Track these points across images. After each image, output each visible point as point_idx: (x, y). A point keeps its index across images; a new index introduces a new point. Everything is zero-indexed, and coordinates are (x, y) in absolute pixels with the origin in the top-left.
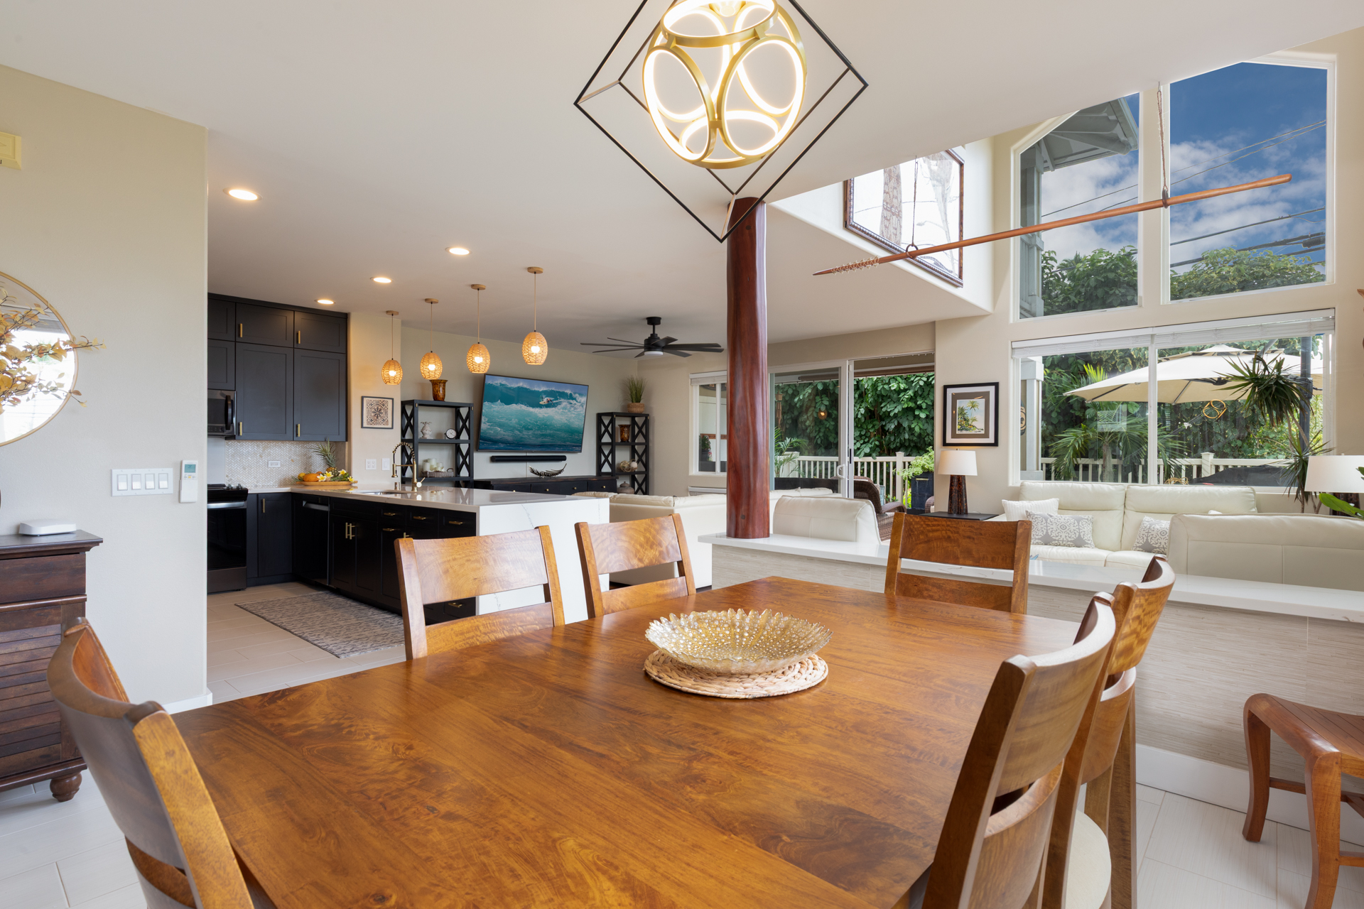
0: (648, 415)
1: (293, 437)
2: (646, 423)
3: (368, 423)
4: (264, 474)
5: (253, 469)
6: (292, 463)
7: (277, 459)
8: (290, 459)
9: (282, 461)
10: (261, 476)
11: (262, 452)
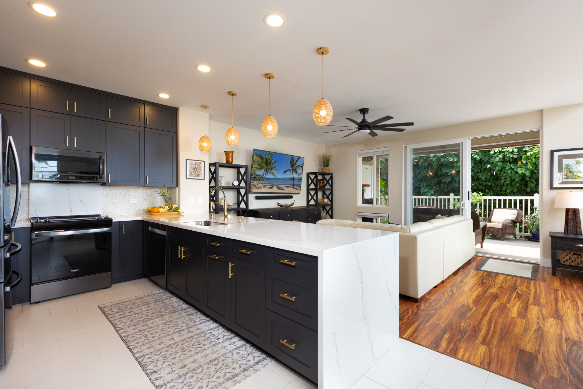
0: (332, 174)
1: (144, 185)
2: (331, 178)
3: (190, 176)
4: (126, 207)
5: (119, 204)
6: (144, 200)
7: (135, 198)
8: (143, 198)
9: (137, 199)
10: (125, 209)
11: (125, 194)
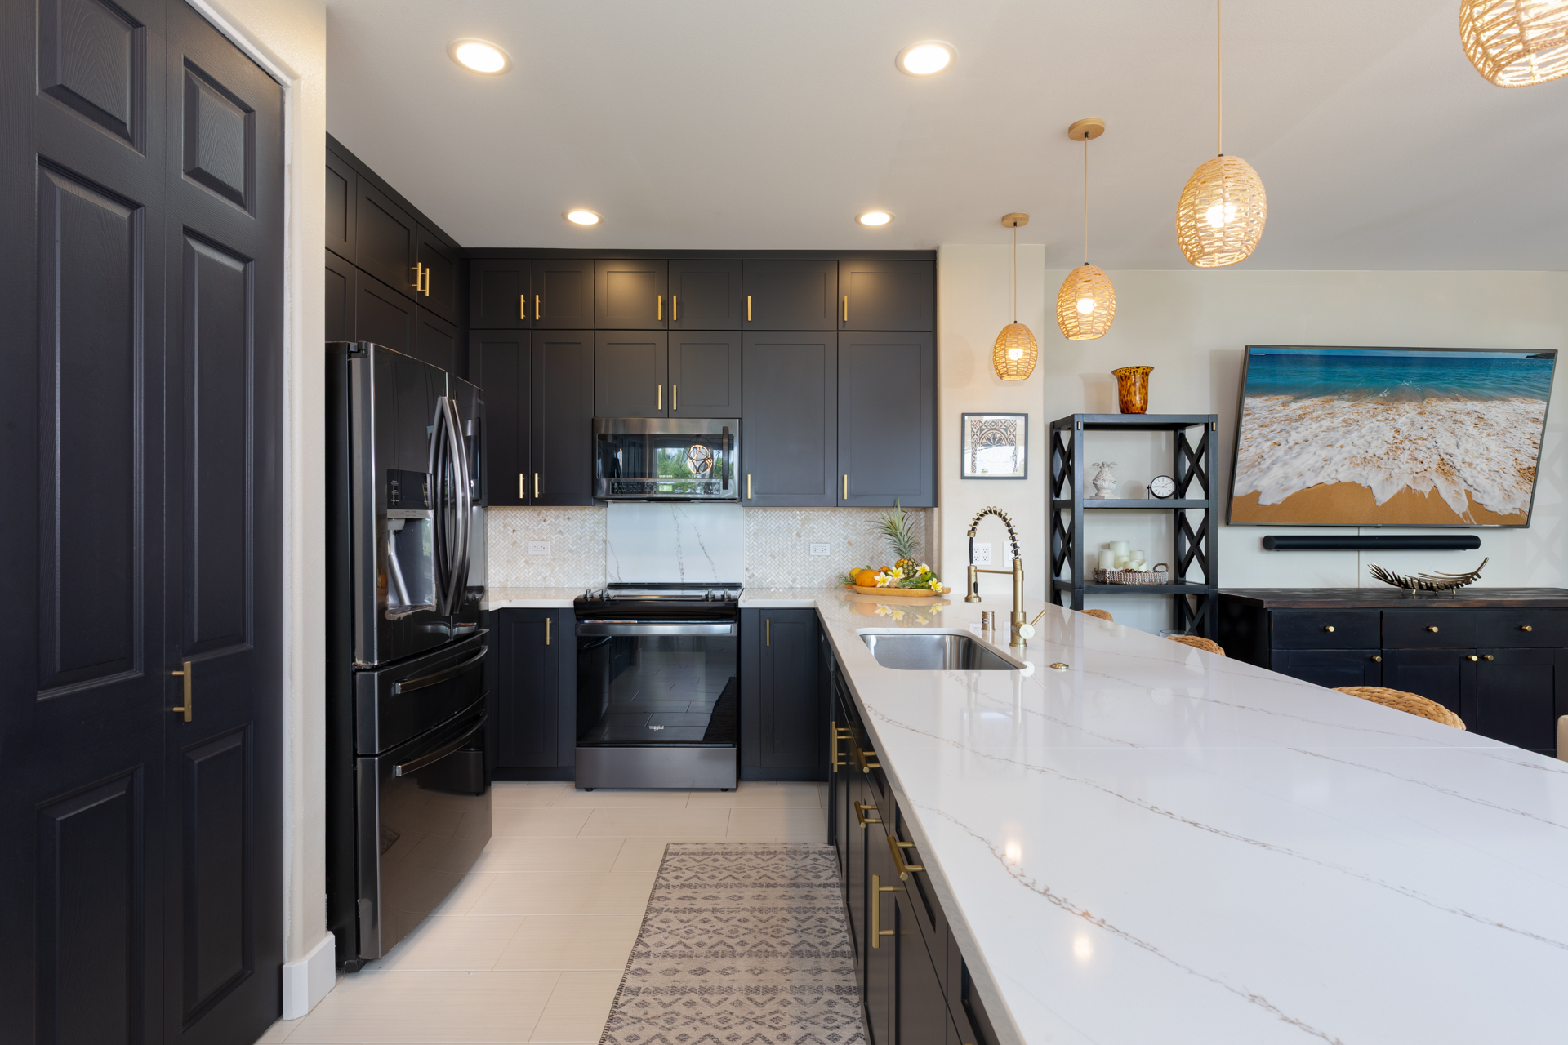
4: (803, 567)
5: (787, 558)
6: (850, 547)
7: (825, 541)
8: (847, 541)
9: (832, 543)
10: (799, 570)
11: (800, 527)
